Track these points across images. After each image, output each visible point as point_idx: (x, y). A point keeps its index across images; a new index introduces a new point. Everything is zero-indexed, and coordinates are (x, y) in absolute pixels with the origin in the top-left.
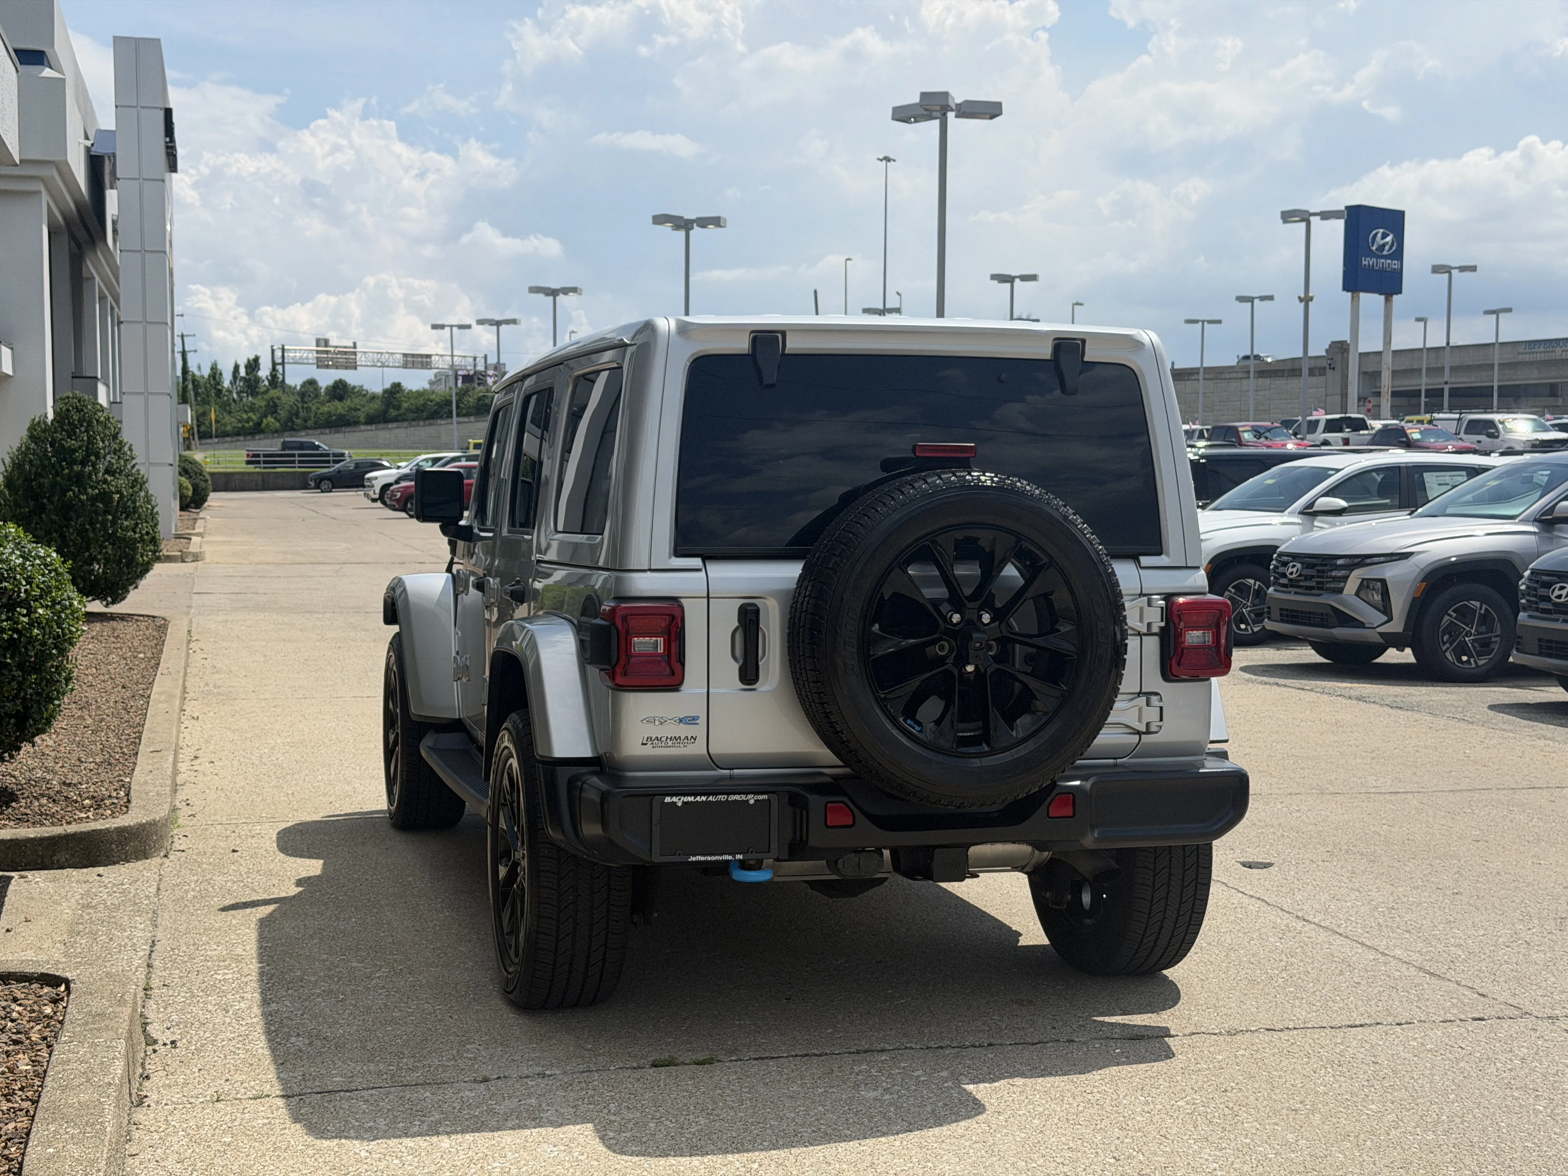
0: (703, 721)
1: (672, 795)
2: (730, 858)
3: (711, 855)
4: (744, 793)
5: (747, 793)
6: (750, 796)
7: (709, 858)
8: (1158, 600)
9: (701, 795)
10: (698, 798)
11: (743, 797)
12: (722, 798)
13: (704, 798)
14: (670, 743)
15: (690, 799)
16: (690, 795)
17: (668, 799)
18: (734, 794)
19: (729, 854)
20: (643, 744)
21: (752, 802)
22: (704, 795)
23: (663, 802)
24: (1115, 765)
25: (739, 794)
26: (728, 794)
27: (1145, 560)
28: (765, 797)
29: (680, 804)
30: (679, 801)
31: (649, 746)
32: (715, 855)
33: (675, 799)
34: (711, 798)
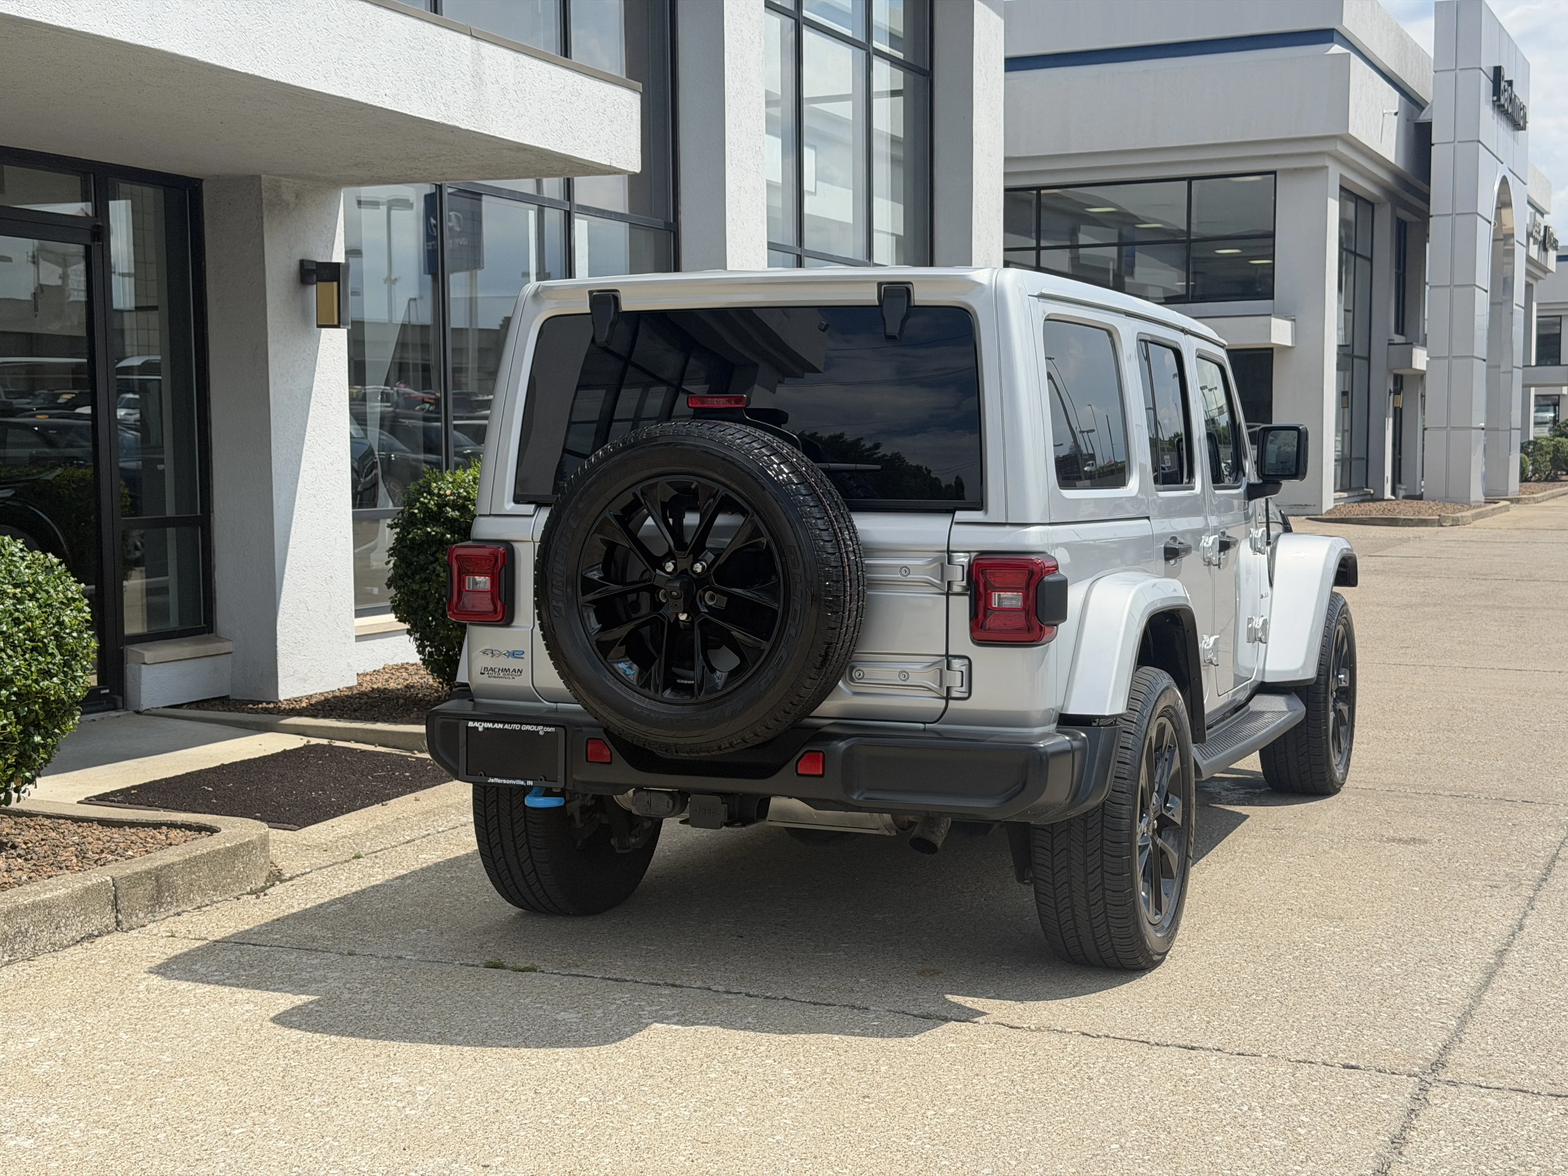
0: (527, 656)
1: (474, 721)
2: (522, 783)
3: (506, 778)
4: (534, 725)
5: (537, 725)
6: (540, 728)
7: (505, 781)
8: (960, 557)
9: (498, 722)
10: (496, 726)
11: (534, 728)
12: (516, 727)
13: (501, 726)
14: (502, 675)
15: (490, 725)
16: (489, 722)
17: (471, 724)
18: (527, 724)
19: (522, 779)
20: (482, 674)
21: (541, 733)
22: (501, 722)
23: (467, 727)
24: (925, 730)
25: (530, 724)
26: (521, 724)
27: (960, 515)
28: (552, 729)
29: (480, 729)
30: (481, 726)
31: (486, 675)
32: (510, 779)
33: (476, 724)
34: (506, 726)
